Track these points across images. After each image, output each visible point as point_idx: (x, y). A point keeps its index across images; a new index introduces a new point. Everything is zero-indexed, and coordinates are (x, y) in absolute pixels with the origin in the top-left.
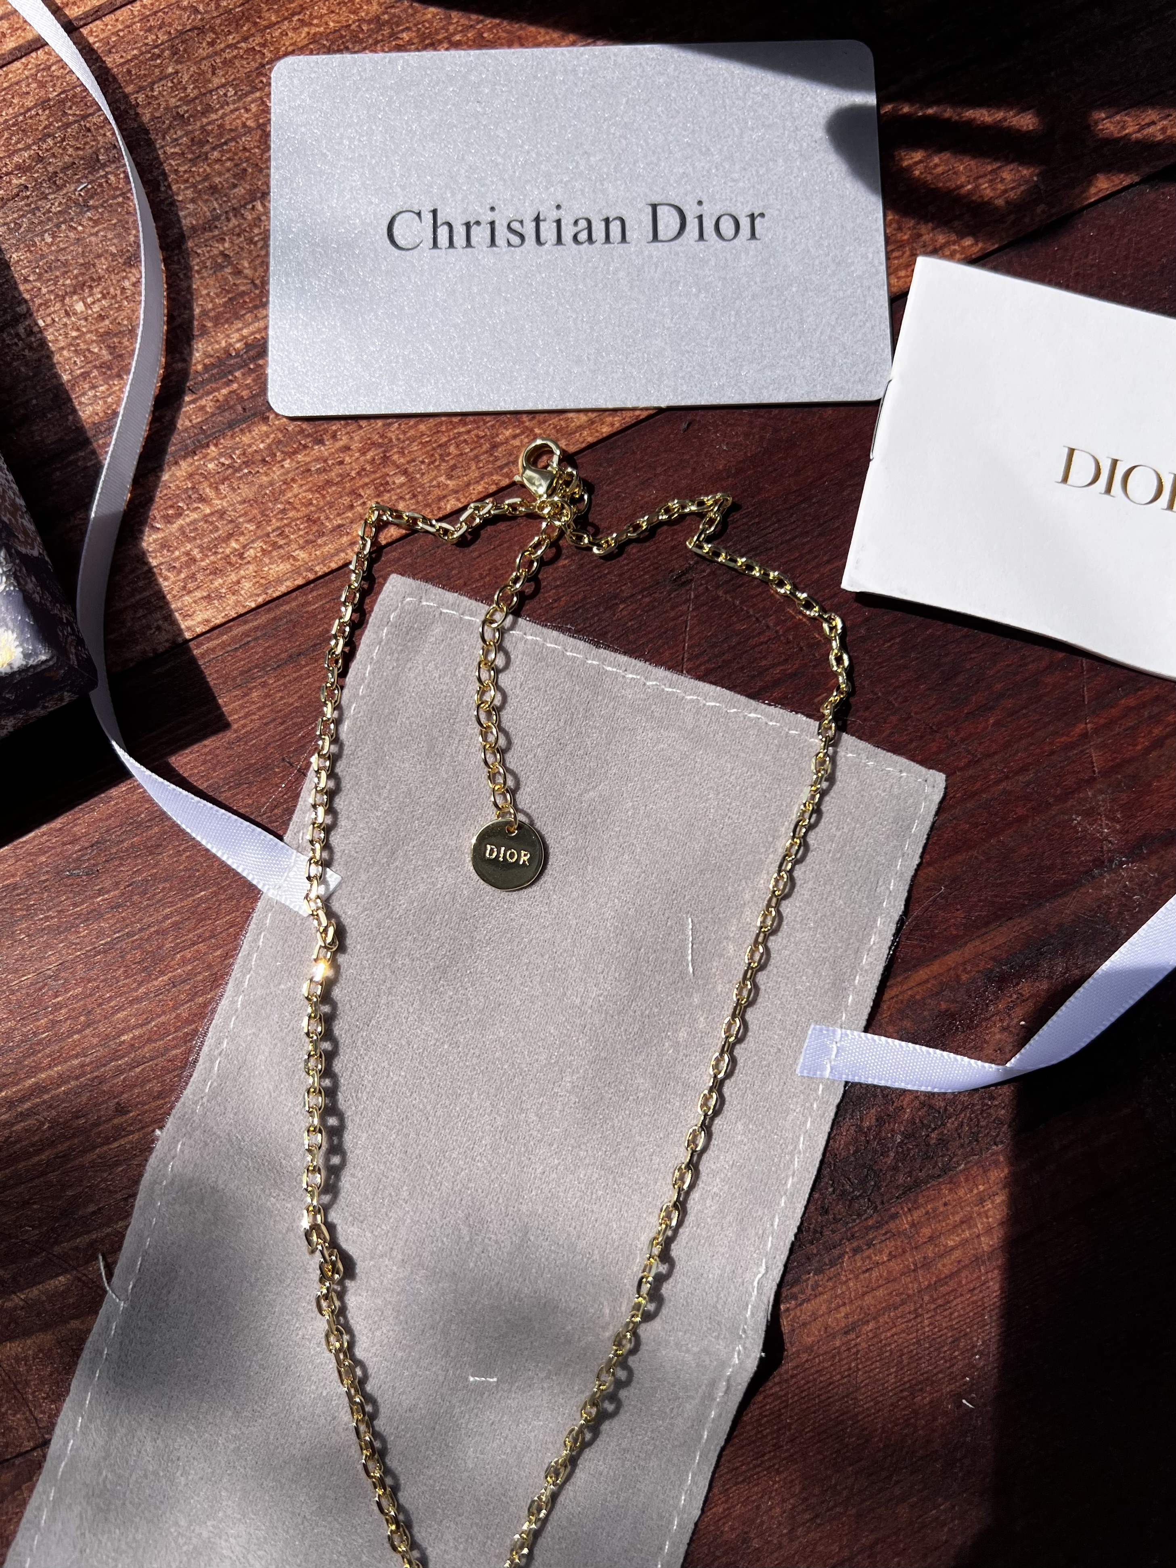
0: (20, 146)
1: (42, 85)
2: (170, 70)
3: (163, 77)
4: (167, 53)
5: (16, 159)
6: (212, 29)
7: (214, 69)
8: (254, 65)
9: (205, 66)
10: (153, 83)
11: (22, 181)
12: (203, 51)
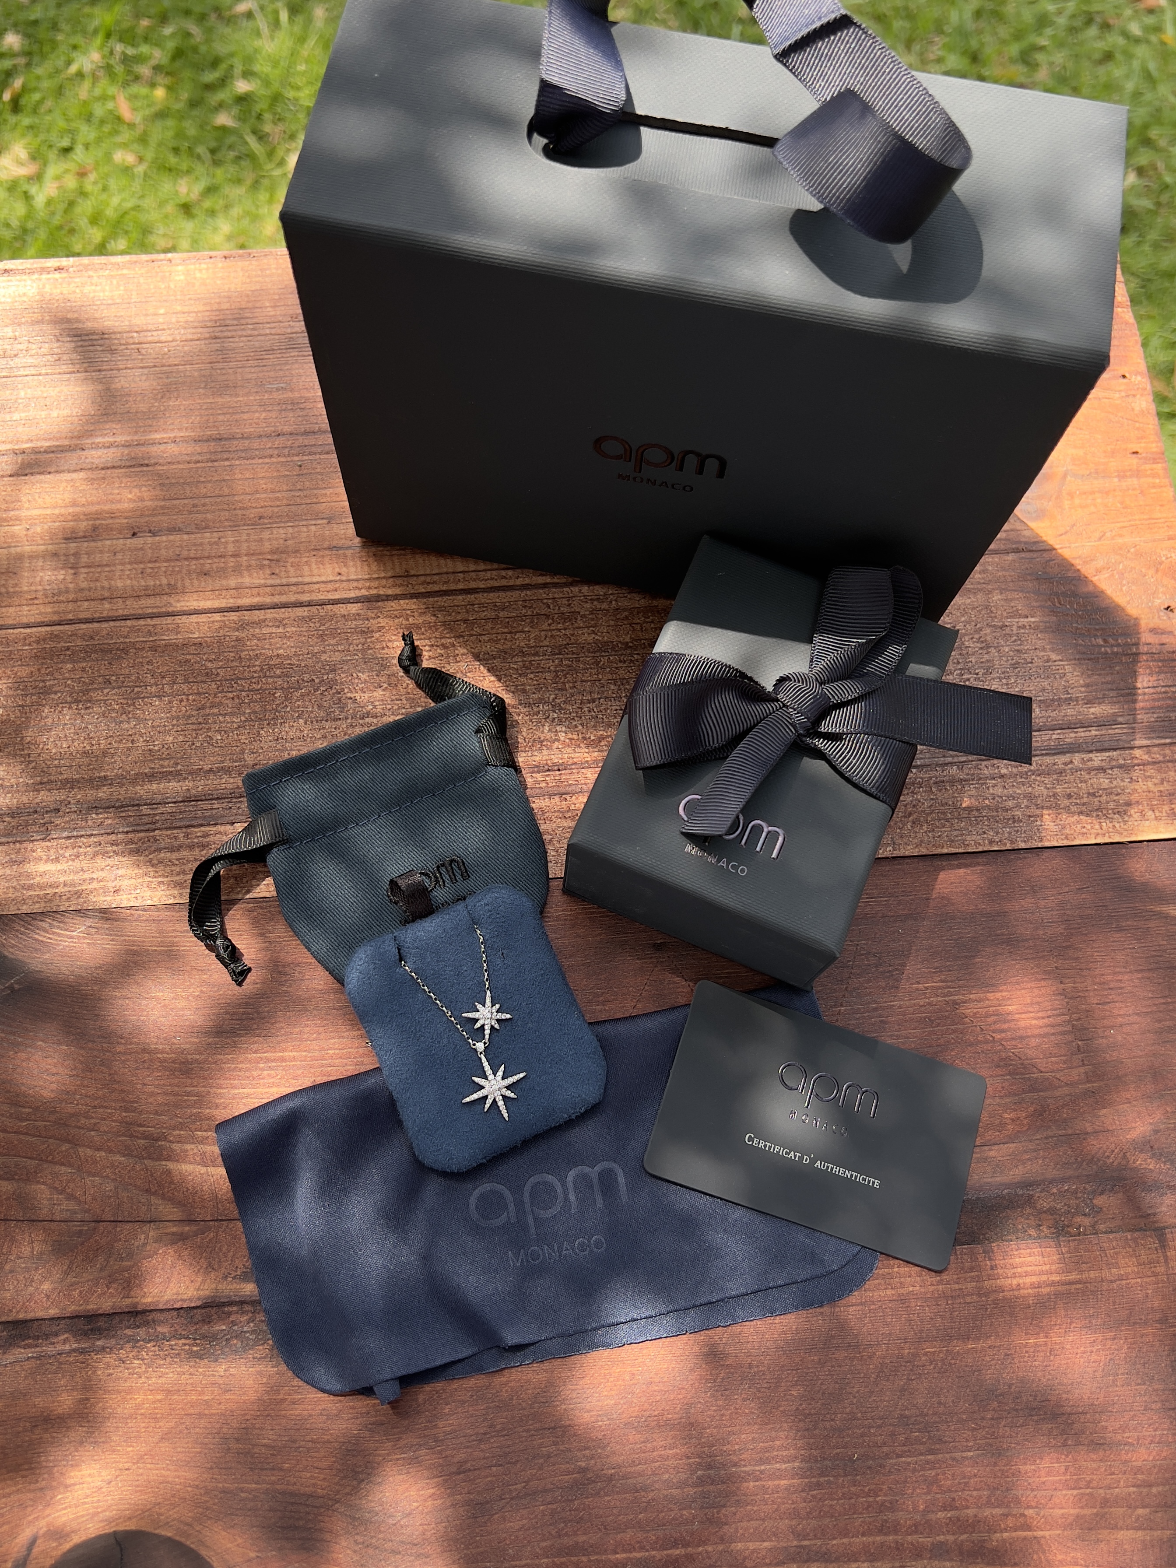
0: (447, 636)
1: (467, 612)
2: (526, 629)
3: (524, 632)
4: (528, 621)
5: (443, 641)
6: (553, 619)
7: (546, 636)
8: (565, 642)
9: (543, 634)
10: (517, 632)
11: (442, 652)
12: (545, 626)
